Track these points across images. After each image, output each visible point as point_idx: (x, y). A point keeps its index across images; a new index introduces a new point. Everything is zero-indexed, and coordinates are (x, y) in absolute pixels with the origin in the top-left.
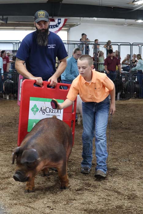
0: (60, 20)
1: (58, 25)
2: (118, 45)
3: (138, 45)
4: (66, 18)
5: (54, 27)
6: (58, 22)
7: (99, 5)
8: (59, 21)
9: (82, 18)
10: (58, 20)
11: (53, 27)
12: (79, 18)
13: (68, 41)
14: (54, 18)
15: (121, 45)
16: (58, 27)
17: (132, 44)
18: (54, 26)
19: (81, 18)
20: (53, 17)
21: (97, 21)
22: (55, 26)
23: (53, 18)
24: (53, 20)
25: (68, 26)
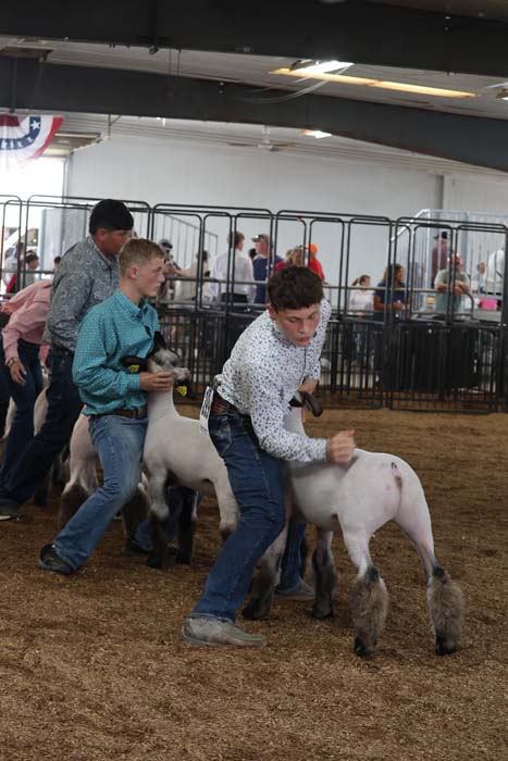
0: (38, 120)
1: (29, 139)
2: (228, 215)
3: (300, 217)
4: (60, 115)
5: (16, 147)
6: (31, 128)
7: (167, 72)
8: (35, 125)
9: (116, 116)
10: (31, 122)
11: (12, 145)
12: (105, 116)
13: (63, 197)
14: (18, 112)
15: (239, 216)
16: (30, 147)
17: (278, 215)
18: (15, 141)
19: (114, 117)
20: (12, 112)
21: (168, 128)
22: (19, 144)
23: (14, 114)
24: (14, 122)
25: (66, 142)
